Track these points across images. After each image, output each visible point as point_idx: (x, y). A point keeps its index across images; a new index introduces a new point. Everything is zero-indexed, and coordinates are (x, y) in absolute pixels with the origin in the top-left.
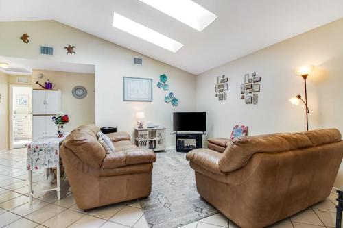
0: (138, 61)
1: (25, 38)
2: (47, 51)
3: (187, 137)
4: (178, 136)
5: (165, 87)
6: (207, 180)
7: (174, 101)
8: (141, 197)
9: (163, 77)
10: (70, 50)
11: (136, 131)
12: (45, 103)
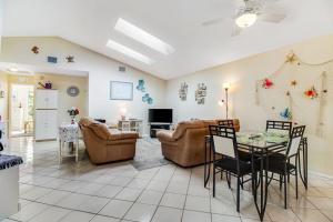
0: (122, 69)
1: (35, 50)
2: (52, 60)
3: (159, 127)
4: (152, 127)
5: (143, 90)
6: (168, 146)
7: (150, 100)
8: (129, 158)
9: (141, 82)
10: (70, 59)
11: (121, 122)
12: (47, 100)
